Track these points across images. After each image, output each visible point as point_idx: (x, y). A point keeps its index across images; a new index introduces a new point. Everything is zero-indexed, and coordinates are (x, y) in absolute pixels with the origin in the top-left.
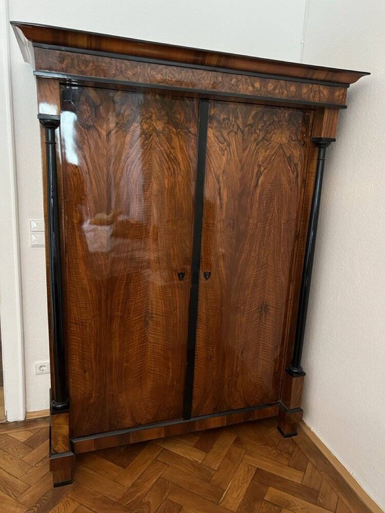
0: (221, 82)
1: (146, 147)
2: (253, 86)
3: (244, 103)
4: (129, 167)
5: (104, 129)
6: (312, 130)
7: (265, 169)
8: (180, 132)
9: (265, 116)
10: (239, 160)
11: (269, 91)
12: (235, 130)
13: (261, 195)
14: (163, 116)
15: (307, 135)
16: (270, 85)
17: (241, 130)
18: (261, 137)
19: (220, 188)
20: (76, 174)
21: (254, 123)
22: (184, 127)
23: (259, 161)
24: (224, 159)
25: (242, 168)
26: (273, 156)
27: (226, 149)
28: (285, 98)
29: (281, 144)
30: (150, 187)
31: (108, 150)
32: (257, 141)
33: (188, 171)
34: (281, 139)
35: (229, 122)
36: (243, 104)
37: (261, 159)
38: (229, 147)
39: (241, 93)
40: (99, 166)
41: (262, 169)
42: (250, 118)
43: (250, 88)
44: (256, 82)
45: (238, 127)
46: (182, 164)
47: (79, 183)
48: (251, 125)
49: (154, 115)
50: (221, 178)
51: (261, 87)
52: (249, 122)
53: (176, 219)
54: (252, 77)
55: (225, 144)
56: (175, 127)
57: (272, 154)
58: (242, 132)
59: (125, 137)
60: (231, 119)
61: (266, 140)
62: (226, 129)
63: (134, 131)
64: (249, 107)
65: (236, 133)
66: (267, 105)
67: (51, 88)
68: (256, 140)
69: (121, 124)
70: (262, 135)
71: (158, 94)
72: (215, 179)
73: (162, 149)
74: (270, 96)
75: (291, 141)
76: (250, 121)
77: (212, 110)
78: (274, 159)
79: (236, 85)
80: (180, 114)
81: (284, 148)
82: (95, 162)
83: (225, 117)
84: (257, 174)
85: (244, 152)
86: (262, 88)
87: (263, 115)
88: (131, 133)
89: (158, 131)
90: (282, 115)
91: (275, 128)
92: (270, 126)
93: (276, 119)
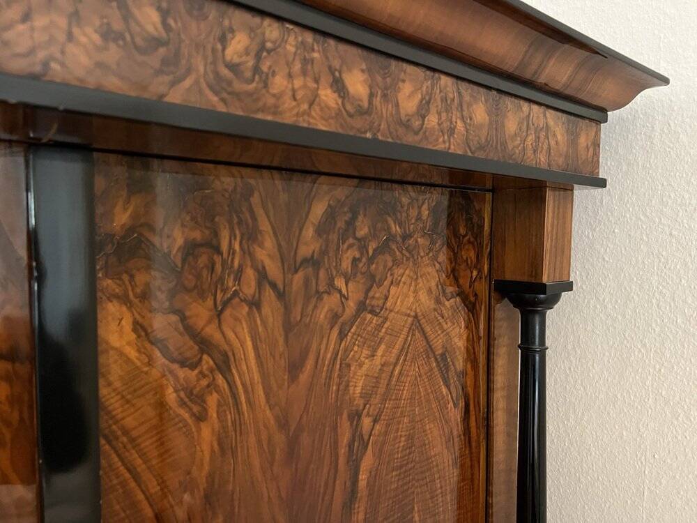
0: (156, 43)
2: (338, 86)
3: (279, 169)
6: (490, 253)
7: (375, 421)
9: (360, 218)
10: (277, 419)
11: (403, 118)
12: (249, 287)
15: (480, 271)
16: (406, 88)
17: (273, 286)
18: (351, 305)
21: (324, 252)
23: (352, 400)
25: (293, 445)
26: (395, 364)
27: (212, 386)
28: (460, 152)
29: (416, 317)
32: (341, 320)
34: (417, 300)
35: (217, 259)
36: (276, 174)
39: (288, 119)
41: (366, 422)
42: (309, 232)
43: (328, 96)
44: (350, 70)
45: (262, 276)
48: (314, 262)
51: (371, 96)
52: (305, 251)
54: (332, 42)
55: (207, 363)
57: (393, 360)
58: (281, 295)
60: (224, 247)
61: (372, 312)
62: (202, 296)
64: (302, 186)
65: (255, 304)
66: (363, 179)
68: (335, 317)
70: (354, 291)
75: (443, 299)
76: (309, 243)
77: (118, 209)
78: (400, 374)
79: (256, 69)
81: (428, 329)
83: (197, 235)
84: (350, 446)
85: (293, 378)
86: (378, 100)
87: (354, 217)
90: (413, 213)
91: (396, 263)
92: (380, 258)
93: (396, 229)
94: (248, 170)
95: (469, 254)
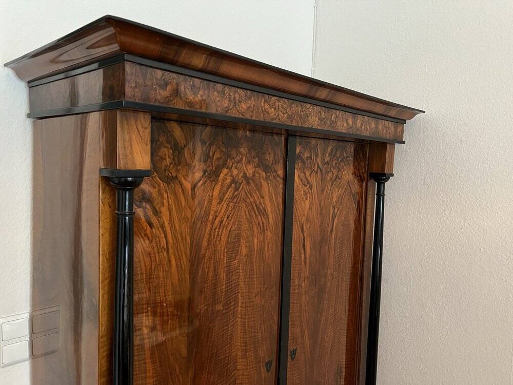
1: (235, 200)
2: (347, 122)
3: (323, 138)
4: (217, 230)
5: (189, 182)
6: (368, 163)
7: (338, 209)
8: (269, 176)
9: (338, 151)
10: (319, 203)
11: (358, 128)
12: (316, 169)
13: (335, 239)
14: (253, 158)
16: (359, 121)
17: (320, 168)
18: (335, 176)
19: (304, 239)
20: (150, 254)
21: (330, 161)
22: (273, 170)
23: (333, 203)
24: (307, 203)
25: (321, 212)
26: (343, 195)
27: (309, 192)
29: (348, 182)
30: (239, 253)
31: (193, 210)
32: (332, 180)
33: (276, 223)
34: (349, 176)
35: (311, 161)
36: (322, 140)
37: (335, 200)
38: (311, 189)
40: (181, 236)
41: (336, 210)
42: (327, 155)
43: (345, 125)
45: (318, 166)
46: (270, 216)
47: (153, 267)
48: (327, 163)
49: (244, 158)
50: (305, 227)
52: (326, 160)
53: (265, 289)
55: (308, 186)
56: (264, 171)
57: (343, 193)
58: (321, 171)
59: (214, 188)
60: (312, 158)
61: (339, 179)
62: (308, 170)
63: (224, 180)
64: (326, 143)
65: (317, 173)
66: (339, 140)
67: (140, 127)
69: (209, 172)
70: (335, 172)
71: (249, 130)
72: (300, 228)
73: (252, 200)
74: (359, 133)
75: (355, 177)
76: (327, 158)
77: (298, 148)
78: (344, 198)
80: (269, 154)
81: (351, 185)
82: (176, 230)
83: (309, 155)
84: (333, 215)
85: (323, 193)
86: (353, 125)
87: (336, 151)
88: (220, 183)
89: (248, 178)
90: (349, 150)
91: (345, 165)
92: (341, 163)
93: (345, 155)
94: (317, 139)
95: (362, 164)
